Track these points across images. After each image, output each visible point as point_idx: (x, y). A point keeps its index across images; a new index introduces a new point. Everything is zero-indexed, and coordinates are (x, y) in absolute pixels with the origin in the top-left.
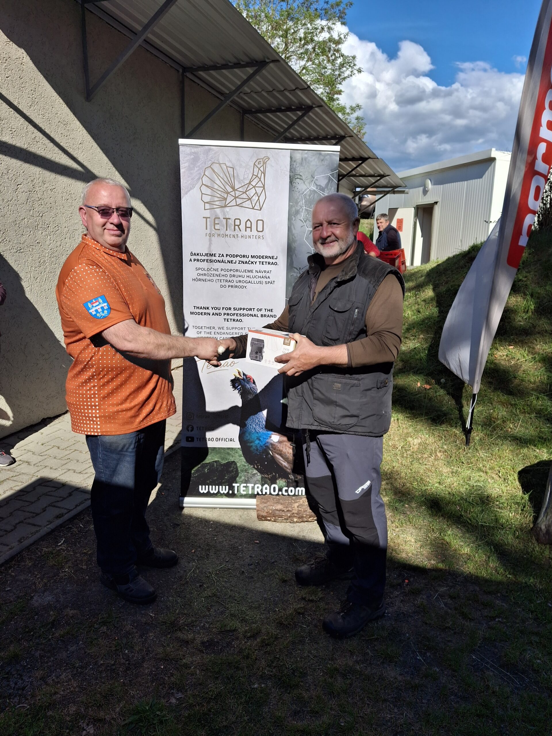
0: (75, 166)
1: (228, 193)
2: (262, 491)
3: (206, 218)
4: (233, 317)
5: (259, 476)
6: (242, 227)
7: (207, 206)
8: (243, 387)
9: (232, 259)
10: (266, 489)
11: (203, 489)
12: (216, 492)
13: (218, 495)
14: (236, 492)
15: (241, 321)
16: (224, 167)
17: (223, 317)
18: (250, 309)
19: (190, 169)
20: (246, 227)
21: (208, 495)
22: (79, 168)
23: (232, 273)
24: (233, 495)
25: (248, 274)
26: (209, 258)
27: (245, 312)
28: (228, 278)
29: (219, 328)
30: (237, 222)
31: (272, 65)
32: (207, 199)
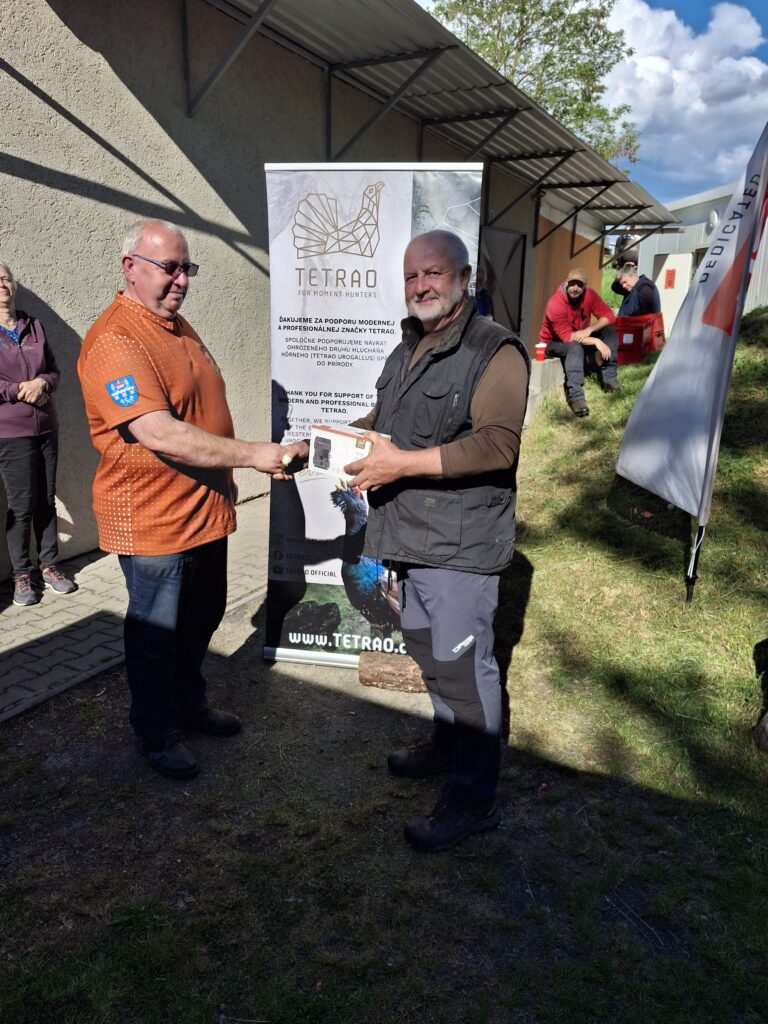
0: (170, 204)
1: (328, 235)
2: (371, 645)
3: (300, 270)
4: (334, 407)
5: (367, 626)
6: (348, 280)
7: (301, 253)
8: (348, 502)
9: (333, 325)
10: (377, 643)
11: (294, 638)
12: (311, 643)
13: (312, 647)
14: (337, 645)
15: (344, 411)
16: (323, 198)
17: (320, 405)
18: (358, 396)
19: (280, 203)
20: (353, 281)
21: (301, 646)
22: (177, 208)
23: (333, 345)
24: (333, 649)
25: (355, 346)
26: (303, 324)
27: (350, 399)
28: (328, 352)
29: (315, 421)
30: (341, 275)
31: (448, 53)
32: (301, 243)
